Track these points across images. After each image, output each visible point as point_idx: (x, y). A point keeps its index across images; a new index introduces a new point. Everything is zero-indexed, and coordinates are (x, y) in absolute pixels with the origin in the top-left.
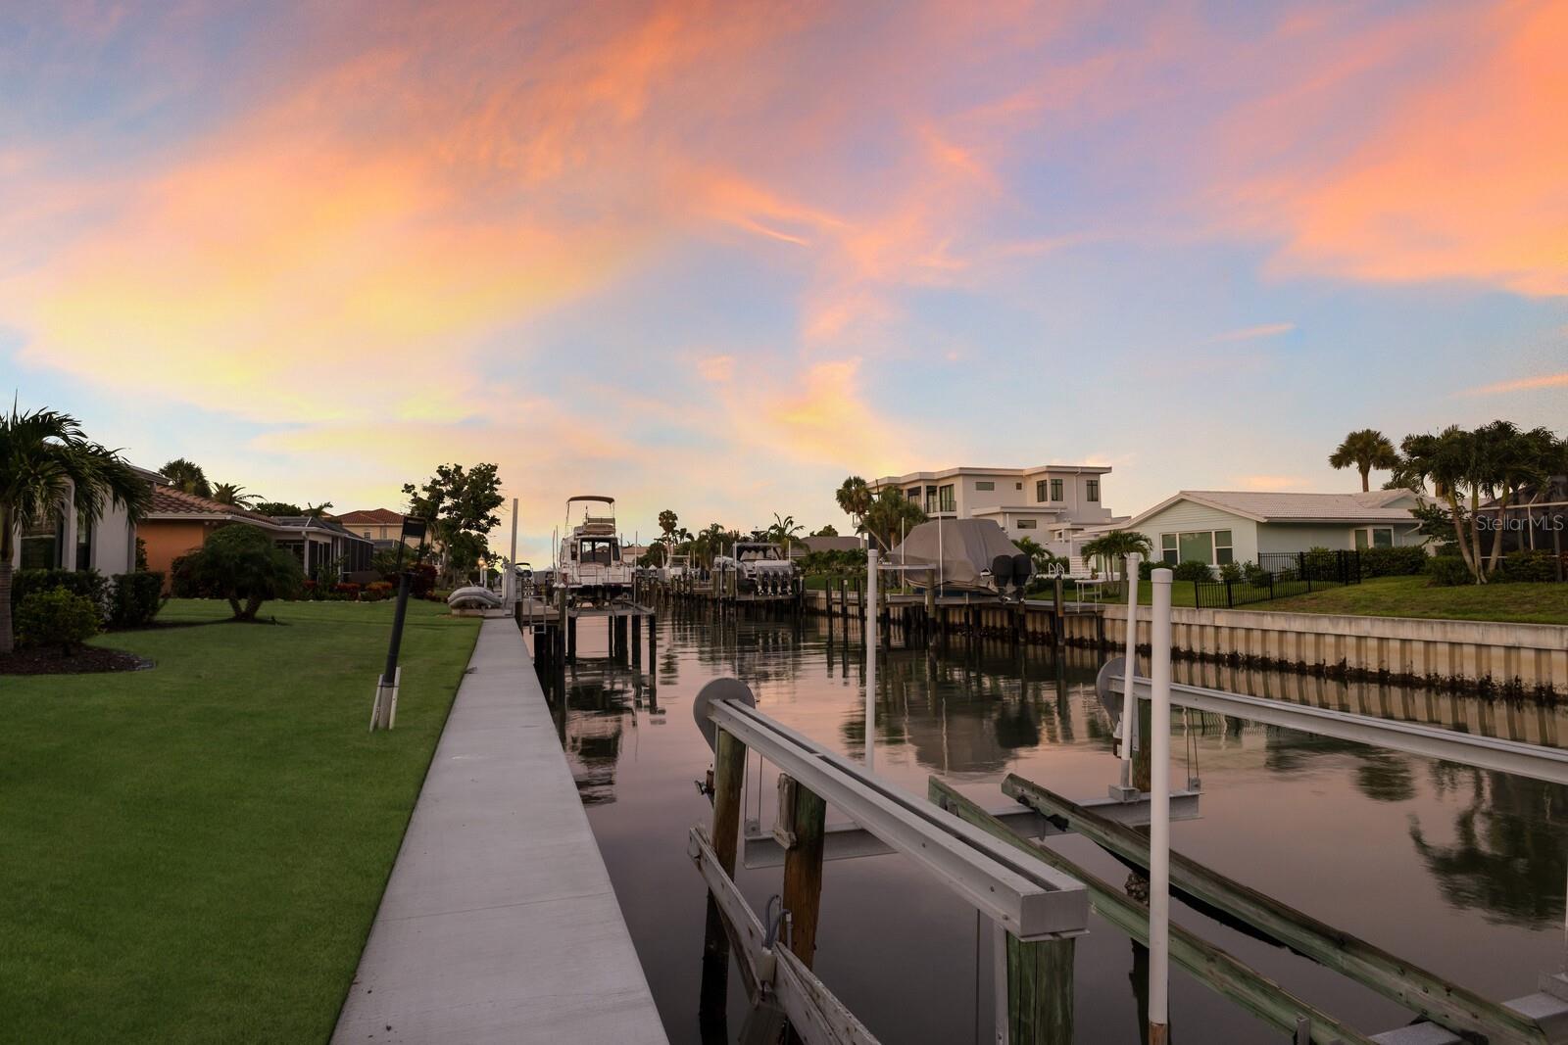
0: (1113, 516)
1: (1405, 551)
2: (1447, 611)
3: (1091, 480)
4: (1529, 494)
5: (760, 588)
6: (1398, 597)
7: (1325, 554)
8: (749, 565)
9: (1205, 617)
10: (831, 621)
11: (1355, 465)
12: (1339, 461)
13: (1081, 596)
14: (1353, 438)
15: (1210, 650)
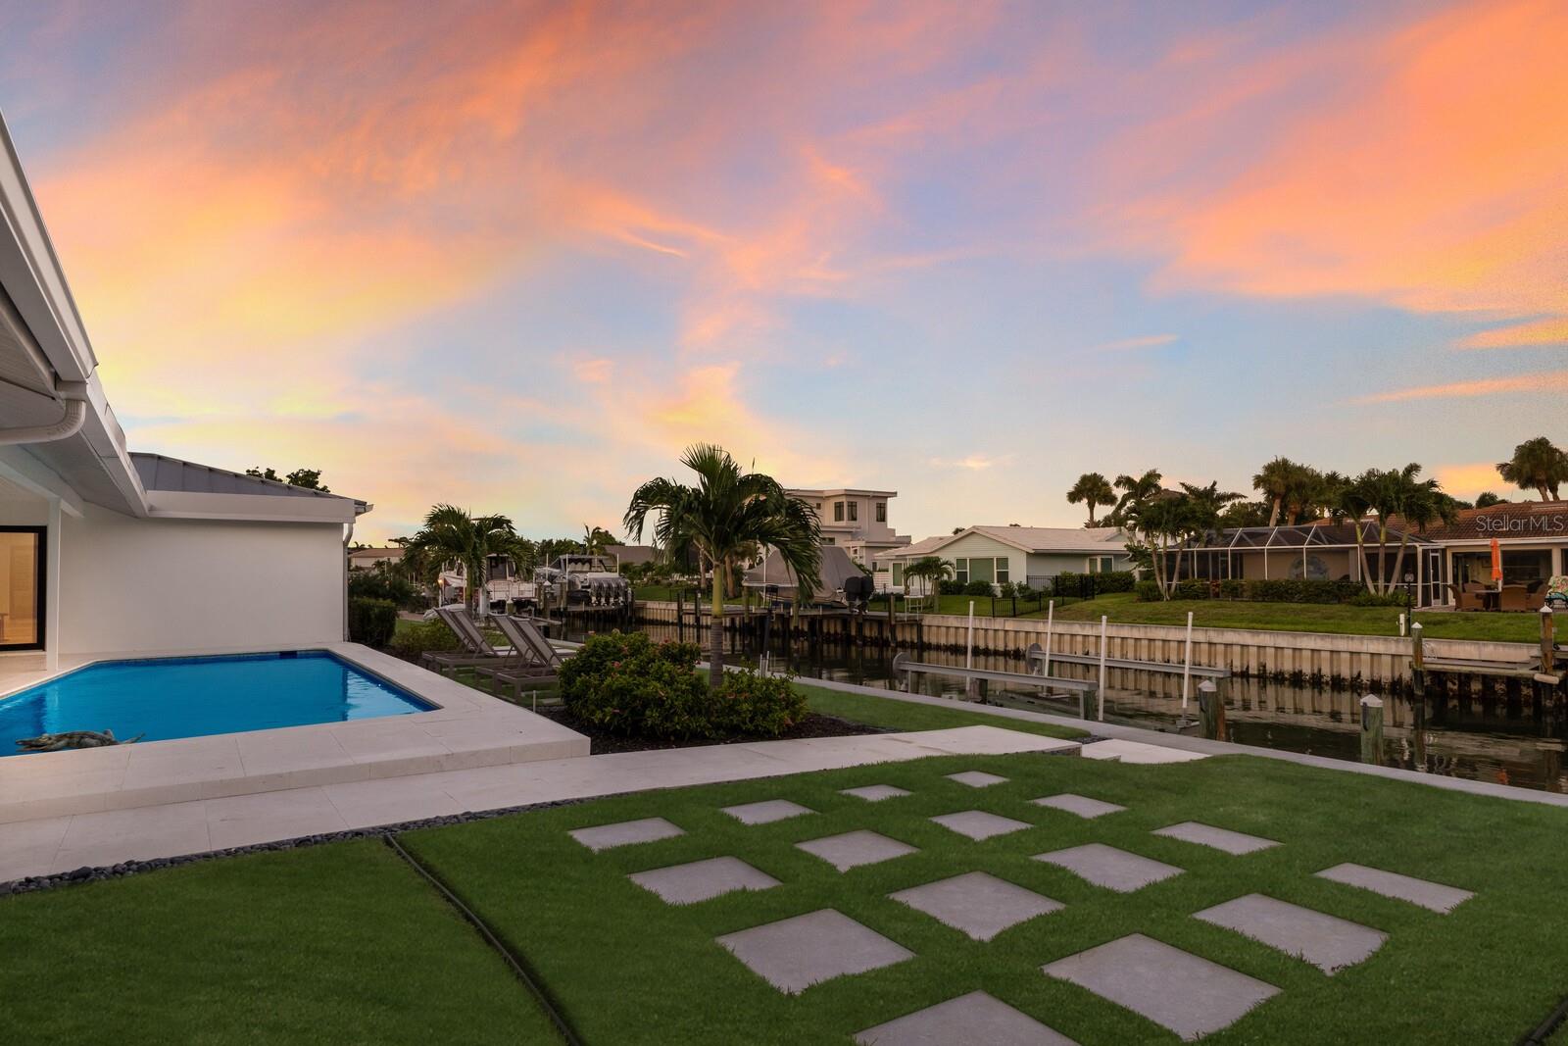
0: (897, 535)
1: (1121, 574)
2: (1146, 619)
3: (879, 502)
4: (1197, 539)
5: (594, 599)
6: (1119, 609)
7: (1070, 577)
8: (582, 577)
9: (998, 624)
10: (681, 630)
11: (1085, 501)
12: (1074, 497)
13: (908, 608)
14: (1085, 479)
15: (1001, 648)
